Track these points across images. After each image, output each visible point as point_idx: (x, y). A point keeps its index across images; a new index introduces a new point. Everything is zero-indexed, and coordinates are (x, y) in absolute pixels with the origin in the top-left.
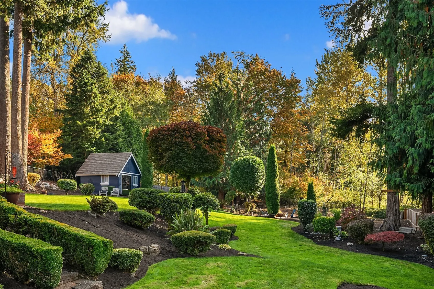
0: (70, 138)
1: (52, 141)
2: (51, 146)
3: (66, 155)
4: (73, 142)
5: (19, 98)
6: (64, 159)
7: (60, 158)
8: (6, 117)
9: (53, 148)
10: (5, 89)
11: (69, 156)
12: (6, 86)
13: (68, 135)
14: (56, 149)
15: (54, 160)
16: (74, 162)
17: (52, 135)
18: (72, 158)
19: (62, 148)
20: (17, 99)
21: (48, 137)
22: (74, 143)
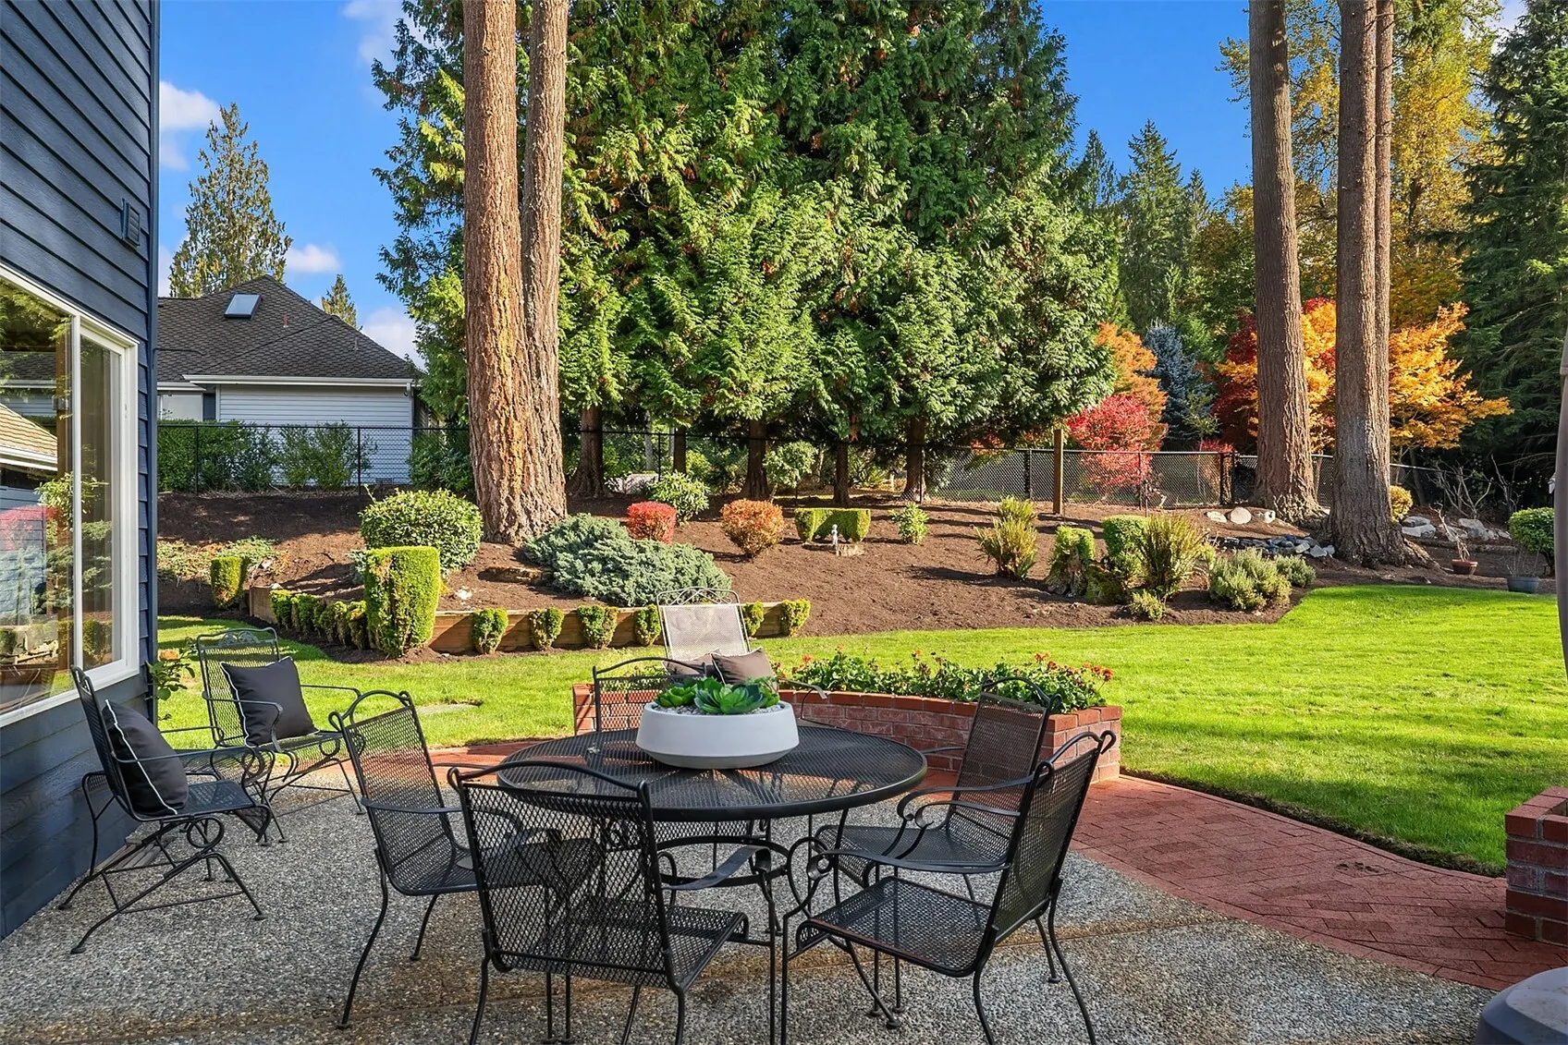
0: (1494, 333)
1: (1439, 353)
2: (1434, 373)
3: (1488, 402)
4: (1508, 349)
5: (1366, 195)
6: (1477, 419)
7: (1464, 419)
8: (1285, 286)
9: (1439, 379)
10: (1279, 184)
11: (1501, 407)
12: (1282, 176)
13: (1487, 323)
14: (1449, 384)
15: (1439, 426)
16: (1515, 429)
17: (1434, 328)
18: (1510, 412)
19: (1469, 377)
20: (1362, 201)
21: (1417, 341)
22: (1513, 352)
